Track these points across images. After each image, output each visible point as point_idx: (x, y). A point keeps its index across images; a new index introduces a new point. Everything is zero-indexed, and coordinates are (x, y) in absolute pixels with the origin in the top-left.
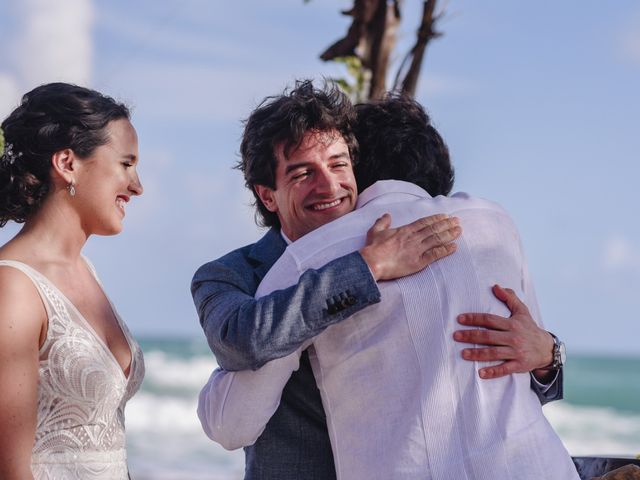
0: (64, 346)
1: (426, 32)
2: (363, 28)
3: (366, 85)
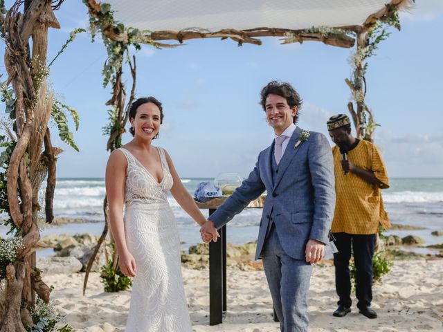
0: (132, 172)
2: (116, 97)
3: (118, 112)
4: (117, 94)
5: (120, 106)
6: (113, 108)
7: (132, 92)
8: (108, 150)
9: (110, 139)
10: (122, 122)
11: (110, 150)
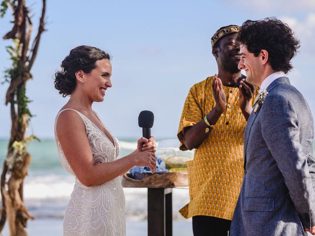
0: (92, 135)
1: (41, 29)
2: (18, 28)
3: (21, 49)
4: (20, 23)
5: (24, 41)
6: (14, 43)
7: (42, 20)
8: (7, 104)
9: (10, 89)
10: (27, 64)
11: (9, 104)
